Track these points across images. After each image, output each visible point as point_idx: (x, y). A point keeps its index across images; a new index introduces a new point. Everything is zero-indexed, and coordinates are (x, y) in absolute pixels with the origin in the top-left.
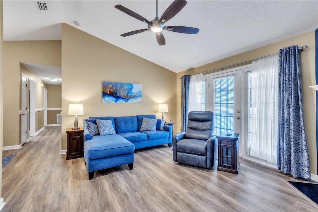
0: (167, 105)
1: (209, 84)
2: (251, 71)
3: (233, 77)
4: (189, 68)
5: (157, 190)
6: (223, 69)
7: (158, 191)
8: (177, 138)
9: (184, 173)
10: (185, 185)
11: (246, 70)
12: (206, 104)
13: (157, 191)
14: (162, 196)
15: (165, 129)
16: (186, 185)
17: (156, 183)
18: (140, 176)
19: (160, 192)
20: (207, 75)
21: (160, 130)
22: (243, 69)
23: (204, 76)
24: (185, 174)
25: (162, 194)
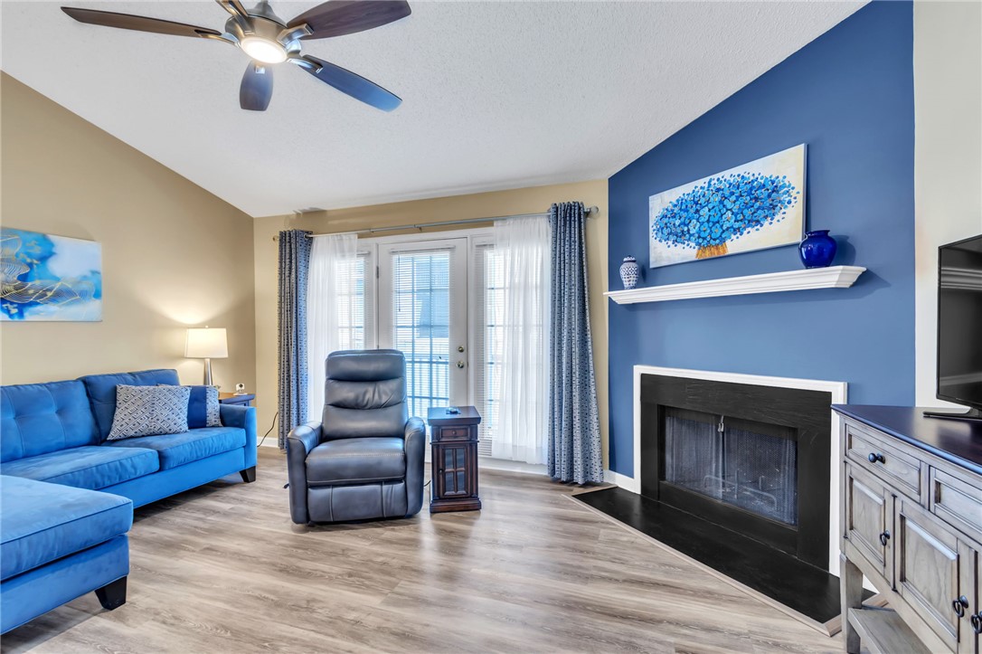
0: (225, 330)
1: (378, 268)
2: (491, 246)
3: (447, 254)
4: (307, 208)
5: (280, 636)
6: (420, 228)
7: (285, 637)
8: (307, 443)
9: (343, 550)
10: (364, 585)
11: (479, 241)
12: (368, 328)
13: (282, 638)
14: (307, 646)
15: (227, 420)
16: (367, 582)
17: (262, 617)
18: (176, 618)
19: (295, 636)
20: (372, 241)
21: (205, 426)
22: (472, 237)
23: (363, 240)
24: (350, 553)
25: (304, 641)
